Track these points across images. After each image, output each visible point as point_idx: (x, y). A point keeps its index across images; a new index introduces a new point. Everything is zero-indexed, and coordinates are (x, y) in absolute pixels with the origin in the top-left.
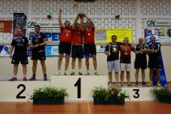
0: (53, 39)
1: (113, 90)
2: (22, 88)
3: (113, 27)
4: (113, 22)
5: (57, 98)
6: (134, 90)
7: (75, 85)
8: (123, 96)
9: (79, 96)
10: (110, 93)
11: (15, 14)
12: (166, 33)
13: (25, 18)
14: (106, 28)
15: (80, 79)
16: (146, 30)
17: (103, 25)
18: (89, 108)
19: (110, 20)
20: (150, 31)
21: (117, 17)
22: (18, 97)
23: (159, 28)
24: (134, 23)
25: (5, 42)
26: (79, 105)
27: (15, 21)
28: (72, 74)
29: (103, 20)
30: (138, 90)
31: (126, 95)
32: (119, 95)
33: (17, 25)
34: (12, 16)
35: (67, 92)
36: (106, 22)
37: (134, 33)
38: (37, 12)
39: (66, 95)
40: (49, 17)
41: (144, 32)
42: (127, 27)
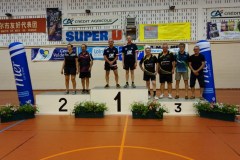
1: (151, 105)
2: (63, 102)
3: (167, 22)
4: (167, 15)
5: (97, 112)
6: (176, 104)
7: (115, 99)
9: (119, 110)
10: (148, 107)
11: (48, 10)
12: (236, 27)
13: (60, 14)
14: (158, 23)
15: (119, 93)
16: (209, 24)
17: (153, 19)
19: (162, 12)
20: (215, 25)
21: (172, 8)
22: (60, 110)
23: (227, 20)
24: (193, 14)
25: (40, 44)
26: (119, 118)
29: (154, 13)
30: (180, 104)
32: (158, 110)
33: (51, 24)
34: (45, 12)
35: (107, 106)
36: (158, 15)
37: (193, 29)
38: (74, 5)
39: (106, 109)
40: (88, 12)
41: (206, 26)
42: (184, 21)
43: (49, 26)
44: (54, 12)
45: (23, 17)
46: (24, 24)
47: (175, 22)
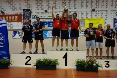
0: (49, 26)
1: (90, 61)
2: (28, 58)
3: (90, 17)
4: (90, 14)
5: (51, 66)
6: (105, 62)
7: (64, 57)
8: (98, 66)
10: (88, 63)
11: (24, 10)
14: (85, 18)
15: (67, 53)
16: (114, 19)
17: (83, 16)
18: (73, 74)
19: (88, 12)
21: (93, 10)
22: (26, 64)
24: (105, 14)
25: (18, 28)
26: (66, 71)
27: (24, 14)
28: (62, 50)
29: (83, 12)
30: (108, 62)
31: (100, 65)
32: (94, 65)
33: (25, 17)
34: (22, 11)
35: (58, 61)
36: (85, 14)
37: (106, 21)
38: (38, 8)
39: (57, 64)
40: (46, 11)
41: (113, 20)
42: (100, 17)
43: (24, 18)
44: (27, 11)
45: (10, 14)
46: (10, 17)
47: (95, 17)
